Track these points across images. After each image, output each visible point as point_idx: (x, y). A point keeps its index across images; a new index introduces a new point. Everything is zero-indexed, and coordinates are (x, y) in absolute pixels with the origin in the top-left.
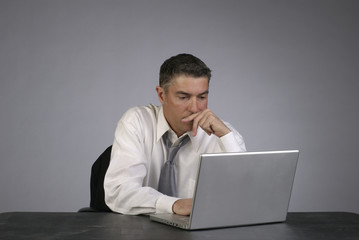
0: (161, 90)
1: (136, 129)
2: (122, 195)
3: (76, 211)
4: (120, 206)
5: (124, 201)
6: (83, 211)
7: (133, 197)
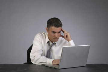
0: (47, 29)
1: (39, 39)
2: (36, 59)
3: (23, 64)
4: (35, 62)
5: (37, 61)
6: (25, 64)
7: (39, 59)
